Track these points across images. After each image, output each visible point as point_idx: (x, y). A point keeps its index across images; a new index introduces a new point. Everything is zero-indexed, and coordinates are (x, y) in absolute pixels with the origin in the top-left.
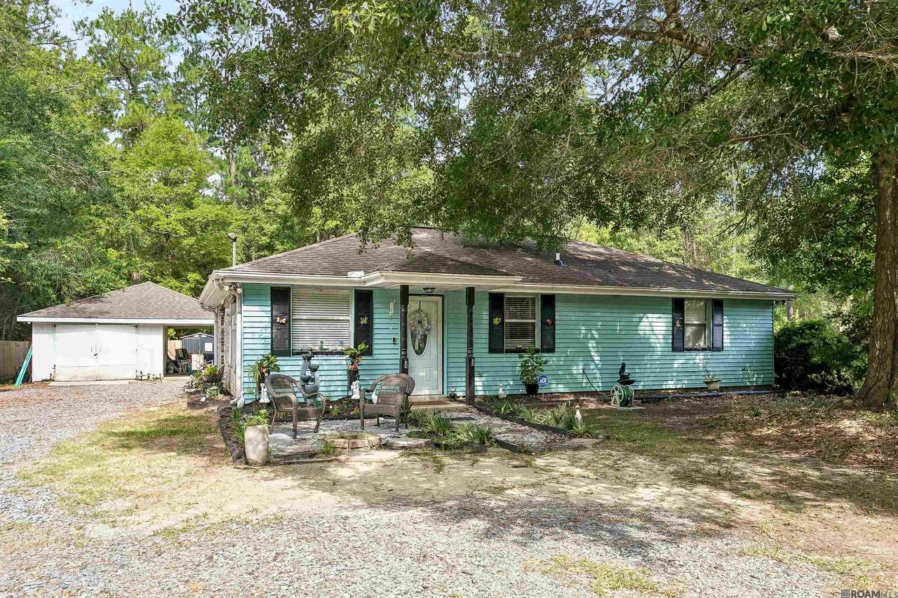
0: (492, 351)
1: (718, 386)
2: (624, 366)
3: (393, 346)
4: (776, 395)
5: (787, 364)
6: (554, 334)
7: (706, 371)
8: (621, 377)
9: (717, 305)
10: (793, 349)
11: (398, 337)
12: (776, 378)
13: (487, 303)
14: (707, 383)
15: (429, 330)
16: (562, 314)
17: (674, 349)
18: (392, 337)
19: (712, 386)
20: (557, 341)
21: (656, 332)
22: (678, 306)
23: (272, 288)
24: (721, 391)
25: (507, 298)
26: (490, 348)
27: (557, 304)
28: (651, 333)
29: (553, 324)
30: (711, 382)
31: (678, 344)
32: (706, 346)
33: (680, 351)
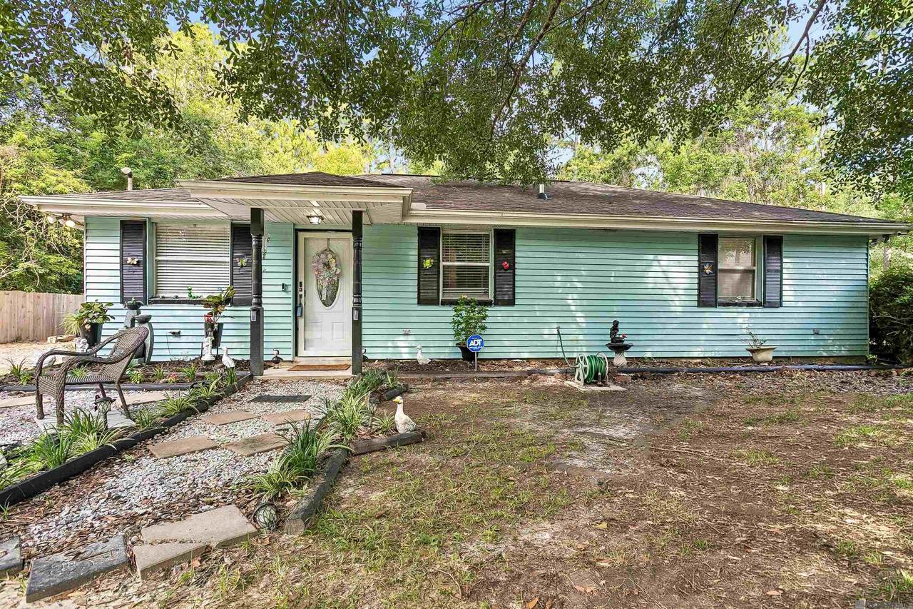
0: (421, 301)
1: (768, 356)
2: (616, 324)
3: (284, 294)
4: (873, 373)
5: (893, 326)
6: (514, 281)
7: (750, 334)
8: (612, 340)
9: (773, 244)
10: (904, 305)
11: (290, 282)
12: (871, 346)
13: (416, 240)
14: (752, 351)
15: (339, 276)
16: (525, 254)
17: (702, 303)
18: (281, 282)
19: (761, 356)
20: (517, 290)
21: (672, 280)
22: (708, 244)
23: (122, 222)
24: (777, 364)
25: (444, 235)
26: (419, 298)
27: (518, 242)
28: (664, 280)
29: (512, 267)
30: (759, 351)
31: (708, 295)
32: (754, 301)
33: (711, 306)
